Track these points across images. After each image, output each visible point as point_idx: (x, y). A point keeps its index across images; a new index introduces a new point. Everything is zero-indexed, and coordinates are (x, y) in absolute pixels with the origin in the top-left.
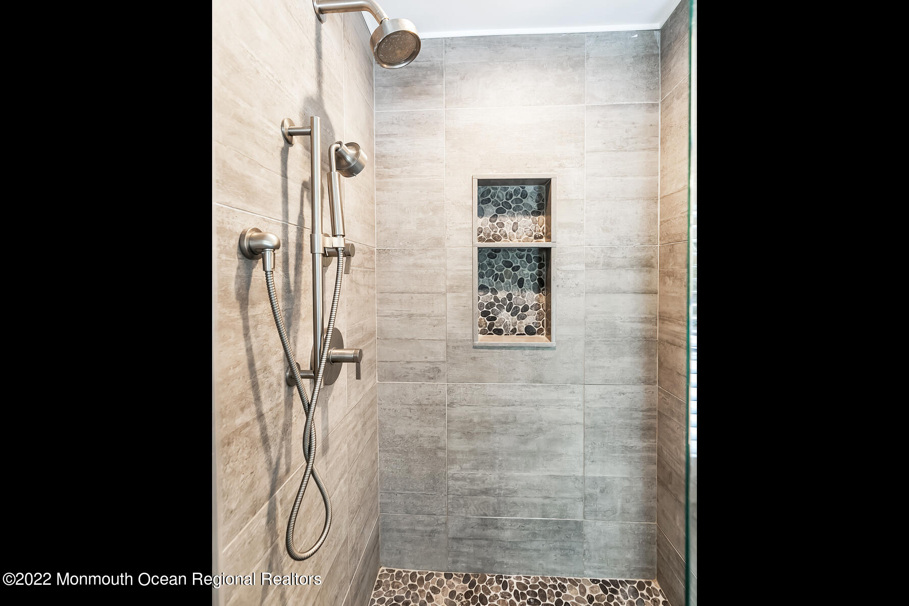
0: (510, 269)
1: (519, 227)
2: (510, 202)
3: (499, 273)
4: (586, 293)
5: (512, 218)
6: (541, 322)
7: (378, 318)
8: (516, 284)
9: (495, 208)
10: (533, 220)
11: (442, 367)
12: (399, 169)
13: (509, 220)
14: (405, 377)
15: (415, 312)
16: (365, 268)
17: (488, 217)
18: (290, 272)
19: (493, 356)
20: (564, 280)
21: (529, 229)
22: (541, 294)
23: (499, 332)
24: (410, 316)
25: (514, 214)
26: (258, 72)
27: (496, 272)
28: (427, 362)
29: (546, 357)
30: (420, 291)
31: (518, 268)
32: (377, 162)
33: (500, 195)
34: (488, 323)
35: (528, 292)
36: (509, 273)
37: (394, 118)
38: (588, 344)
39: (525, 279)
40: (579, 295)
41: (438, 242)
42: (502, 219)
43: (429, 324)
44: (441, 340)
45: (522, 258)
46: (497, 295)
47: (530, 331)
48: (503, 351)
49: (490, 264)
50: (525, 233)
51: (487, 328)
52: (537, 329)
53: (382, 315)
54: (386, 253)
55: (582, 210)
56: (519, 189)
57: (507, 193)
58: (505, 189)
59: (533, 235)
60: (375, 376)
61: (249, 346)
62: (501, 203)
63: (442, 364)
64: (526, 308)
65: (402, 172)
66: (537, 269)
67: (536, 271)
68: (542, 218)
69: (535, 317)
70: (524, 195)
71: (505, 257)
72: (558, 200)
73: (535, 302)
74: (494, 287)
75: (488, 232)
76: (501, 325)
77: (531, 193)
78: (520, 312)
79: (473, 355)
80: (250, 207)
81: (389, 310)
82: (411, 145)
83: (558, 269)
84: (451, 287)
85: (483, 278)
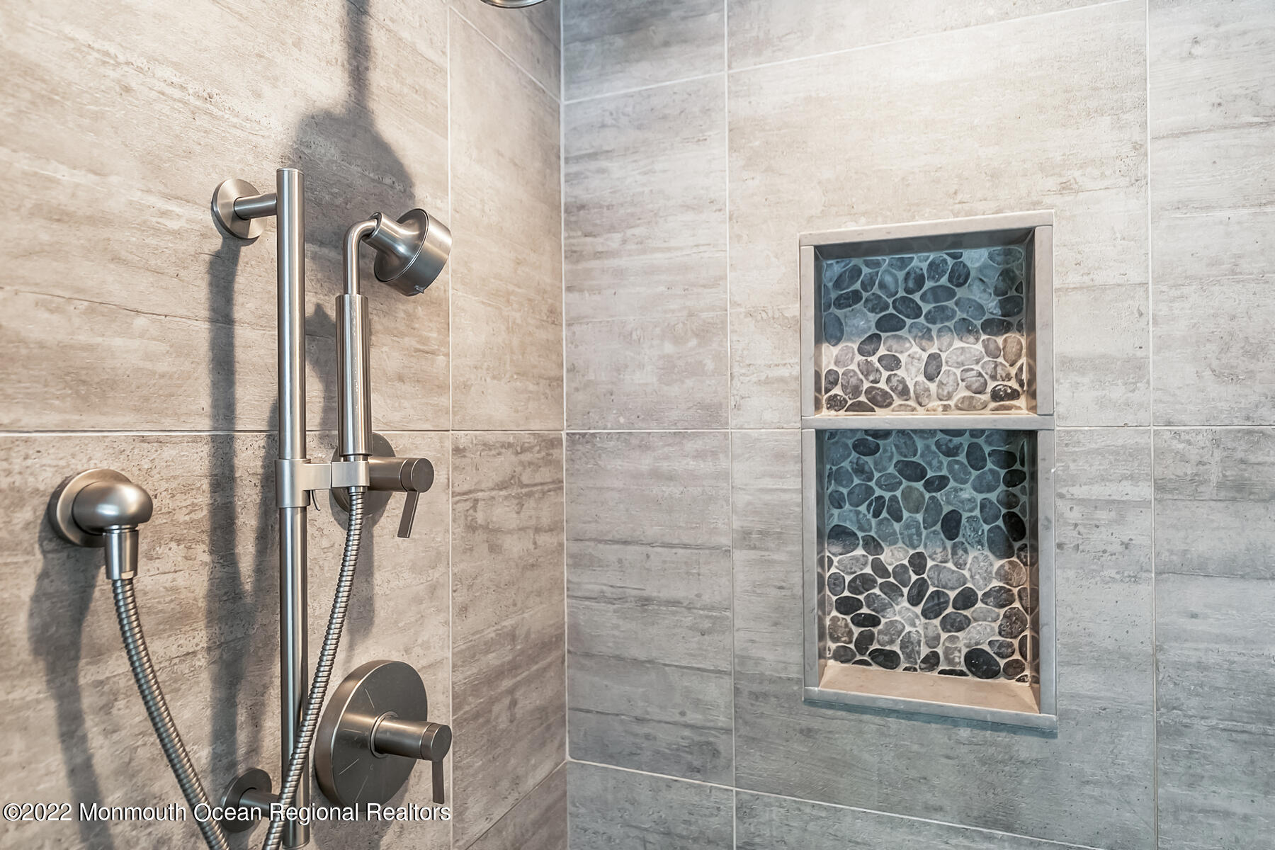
0: (919, 485)
1: (944, 368)
2: (916, 297)
3: (887, 495)
4: (1159, 573)
5: (924, 343)
6: (1016, 642)
7: (570, 601)
8: (938, 527)
9: (873, 318)
10: (986, 347)
11: (721, 743)
12: (617, 237)
13: (915, 349)
14: (630, 757)
15: (655, 594)
16: (527, 486)
17: (854, 342)
18: (240, 549)
19: (861, 732)
20: (1080, 528)
21: (974, 373)
22: (1014, 559)
23: (887, 660)
24: (645, 602)
25: (929, 330)
26: (127, 89)
27: (878, 492)
28: (686, 726)
29: (1024, 755)
30: (667, 539)
31: (940, 483)
32: (567, 223)
33: (888, 279)
34: (857, 631)
35: (973, 553)
36: (915, 495)
37: (607, 113)
38: (1165, 732)
39: (965, 515)
40: (1135, 579)
41: (712, 415)
42: (895, 347)
43: (690, 628)
44: (720, 672)
45: (956, 454)
46: (882, 557)
47: (979, 664)
48: (892, 722)
49: (860, 470)
50: (962, 384)
51: (852, 646)
52: (1002, 662)
53: (579, 594)
54: (587, 442)
55: (1141, 315)
56: (945, 261)
57: (908, 273)
58: (903, 263)
59: (989, 389)
60: (562, 745)
61: (79, 760)
62: (890, 301)
63: (724, 737)
64: (967, 599)
65: (624, 242)
66: (1002, 487)
67: (999, 490)
68: (1015, 339)
69: (996, 626)
70: (959, 276)
71: (904, 450)
72: (1058, 290)
73: (996, 583)
74: (873, 534)
75: (853, 381)
76: (892, 642)
77: (981, 269)
78: (950, 610)
79: (806, 722)
80: (90, 420)
81: (595, 583)
82: (646, 173)
83: (1061, 496)
84: (746, 534)
85: (840, 507)
